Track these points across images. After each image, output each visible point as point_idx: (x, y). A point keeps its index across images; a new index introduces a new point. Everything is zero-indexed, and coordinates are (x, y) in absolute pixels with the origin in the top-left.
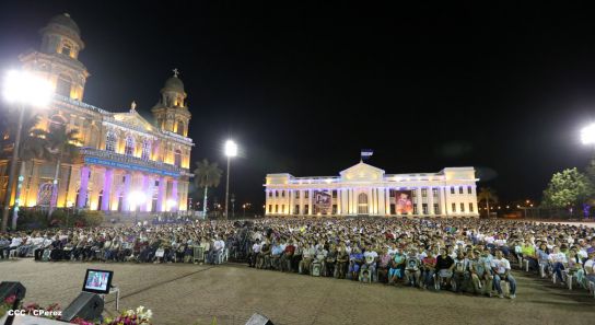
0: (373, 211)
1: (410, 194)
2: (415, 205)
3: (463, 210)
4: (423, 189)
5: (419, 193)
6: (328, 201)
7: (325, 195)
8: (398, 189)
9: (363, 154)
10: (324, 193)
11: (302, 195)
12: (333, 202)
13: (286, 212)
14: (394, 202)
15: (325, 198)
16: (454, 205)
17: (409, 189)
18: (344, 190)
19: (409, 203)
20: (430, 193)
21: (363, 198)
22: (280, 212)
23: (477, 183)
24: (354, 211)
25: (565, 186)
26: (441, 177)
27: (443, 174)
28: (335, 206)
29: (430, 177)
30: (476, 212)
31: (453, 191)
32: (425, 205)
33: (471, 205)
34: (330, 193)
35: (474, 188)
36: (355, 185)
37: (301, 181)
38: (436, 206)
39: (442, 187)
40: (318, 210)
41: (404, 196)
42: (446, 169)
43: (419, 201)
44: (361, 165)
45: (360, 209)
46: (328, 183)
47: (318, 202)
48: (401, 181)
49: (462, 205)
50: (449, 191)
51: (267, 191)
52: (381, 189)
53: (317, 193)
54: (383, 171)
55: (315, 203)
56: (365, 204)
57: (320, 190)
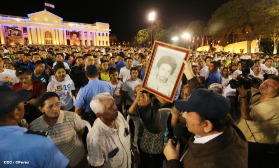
0: (56, 42)
1: (78, 34)
2: (81, 41)
3: (103, 44)
4: (85, 32)
5: (83, 34)
6: (19, 35)
7: (17, 30)
8: (71, 31)
9: (46, 4)
10: (15, 29)
12: (24, 35)
14: (69, 38)
15: (17, 33)
16: (100, 42)
17: (77, 31)
18: (33, 27)
19: (78, 39)
20: (89, 35)
21: (48, 34)
23: (110, 32)
24: (42, 42)
25: (142, 36)
26: (95, 27)
27: (95, 25)
28: (26, 39)
29: (89, 26)
30: (109, 45)
31: (99, 34)
32: (86, 41)
33: (107, 42)
35: (109, 33)
36: (42, 26)
38: (91, 41)
39: (94, 32)
40: (11, 41)
41: (75, 35)
42: (97, 23)
43: (83, 38)
44: (45, 12)
45: (46, 42)
46: (18, 21)
47: (10, 35)
48: (72, 26)
49: (103, 42)
50: (98, 34)
52: (61, 30)
53: (8, 28)
54: (62, 19)
55: (7, 35)
56: (50, 39)
57: (10, 26)
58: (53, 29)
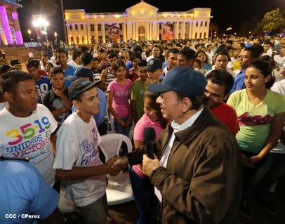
0: (149, 37)
4: (180, 23)
5: (177, 26)
6: (117, 33)
7: (116, 27)
10: (113, 26)
11: (96, 28)
12: (120, 33)
13: (86, 42)
14: (162, 33)
15: (115, 30)
16: (196, 34)
17: (172, 22)
18: (129, 23)
19: (171, 33)
20: (184, 26)
22: (81, 43)
26: (192, 15)
27: (193, 12)
28: (122, 36)
29: (185, 14)
33: (205, 34)
34: (119, 26)
35: (209, 22)
36: (137, 20)
37: (95, 17)
38: (186, 34)
39: (191, 22)
42: (195, 9)
43: (177, 31)
45: (140, 38)
46: (116, 18)
47: (110, 34)
48: (167, 16)
49: (201, 34)
50: (195, 24)
51: (68, 25)
52: (155, 23)
53: (109, 26)
54: (158, 9)
55: (107, 34)
56: (143, 35)
57: (110, 24)
58: (148, 22)
